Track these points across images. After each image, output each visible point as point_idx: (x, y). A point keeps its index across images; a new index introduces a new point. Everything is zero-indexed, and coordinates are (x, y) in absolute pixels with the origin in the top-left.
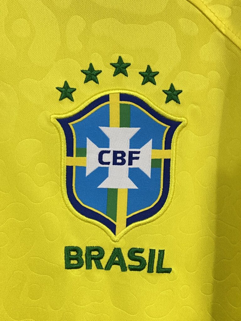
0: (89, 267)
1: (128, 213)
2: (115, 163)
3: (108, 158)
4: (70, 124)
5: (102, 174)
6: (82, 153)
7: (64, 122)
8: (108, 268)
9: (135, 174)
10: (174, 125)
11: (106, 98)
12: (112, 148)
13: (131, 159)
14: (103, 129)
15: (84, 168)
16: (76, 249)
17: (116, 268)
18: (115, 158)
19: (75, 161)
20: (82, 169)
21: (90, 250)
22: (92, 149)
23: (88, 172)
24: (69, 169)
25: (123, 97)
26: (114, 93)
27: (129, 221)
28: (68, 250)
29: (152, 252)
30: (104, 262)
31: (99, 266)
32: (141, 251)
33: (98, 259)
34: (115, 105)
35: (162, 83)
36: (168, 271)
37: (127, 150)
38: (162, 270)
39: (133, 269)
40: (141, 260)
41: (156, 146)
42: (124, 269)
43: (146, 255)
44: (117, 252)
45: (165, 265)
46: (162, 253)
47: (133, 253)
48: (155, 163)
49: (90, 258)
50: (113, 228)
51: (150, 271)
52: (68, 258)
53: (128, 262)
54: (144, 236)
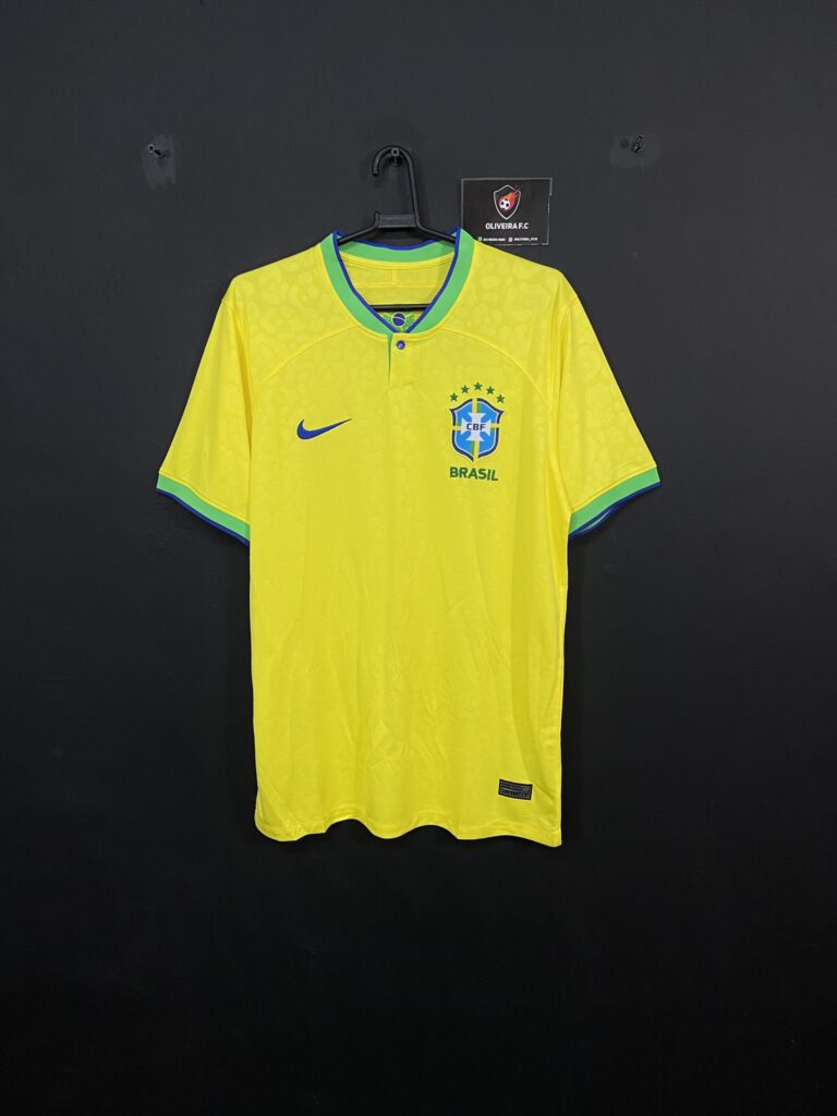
0: (461, 476)
1: (480, 451)
2: (474, 429)
3: (471, 427)
4: (455, 411)
5: (468, 434)
6: (460, 424)
7: (452, 411)
8: (470, 477)
9: (483, 435)
10: (501, 412)
11: (471, 400)
12: (473, 422)
13: (481, 427)
14: (469, 413)
16: (456, 468)
17: (473, 479)
18: (474, 427)
19: (456, 428)
20: (459, 432)
21: (461, 469)
22: (464, 423)
23: (462, 433)
24: (454, 432)
25: (479, 400)
26: (475, 398)
27: (480, 456)
28: (452, 469)
29: (490, 471)
30: (467, 474)
31: (465, 476)
32: (485, 470)
33: (465, 473)
34: (475, 404)
35: (496, 394)
36: (497, 480)
37: (480, 423)
38: (493, 479)
39: (481, 478)
40: (485, 475)
41: (493, 422)
42: (476, 477)
43: (486, 472)
44: (474, 470)
45: (496, 477)
46: (494, 471)
47: (480, 472)
48: (492, 429)
49: (461, 472)
50: (472, 459)
51: (489, 479)
52: (451, 472)
53: (478, 475)
54: (485, 463)
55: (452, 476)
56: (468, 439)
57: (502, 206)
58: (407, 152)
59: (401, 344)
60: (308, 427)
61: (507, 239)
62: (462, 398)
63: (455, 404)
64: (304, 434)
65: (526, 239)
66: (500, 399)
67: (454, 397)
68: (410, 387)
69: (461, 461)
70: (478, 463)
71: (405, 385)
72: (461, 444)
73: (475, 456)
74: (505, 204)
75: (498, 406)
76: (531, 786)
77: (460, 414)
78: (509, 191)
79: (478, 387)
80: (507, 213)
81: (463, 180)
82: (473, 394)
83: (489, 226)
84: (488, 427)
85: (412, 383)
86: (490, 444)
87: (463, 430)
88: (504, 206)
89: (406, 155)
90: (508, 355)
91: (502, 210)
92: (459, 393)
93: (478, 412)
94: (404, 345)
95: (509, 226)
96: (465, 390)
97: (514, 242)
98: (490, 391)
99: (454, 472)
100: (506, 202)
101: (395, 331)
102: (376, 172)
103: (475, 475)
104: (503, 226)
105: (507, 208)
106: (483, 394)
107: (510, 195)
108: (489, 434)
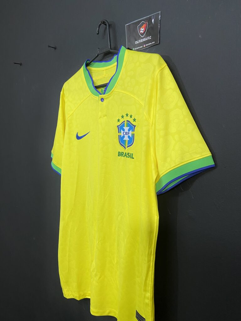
0: (121, 156)
1: (128, 145)
2: (126, 134)
3: (125, 133)
5: (124, 137)
7: (118, 126)
9: (129, 137)
10: (135, 126)
11: (124, 121)
12: (125, 131)
13: (128, 133)
14: (124, 127)
16: (120, 152)
18: (126, 133)
19: (120, 134)
20: (121, 136)
21: (122, 152)
22: (122, 131)
24: (119, 136)
25: (127, 121)
26: (126, 120)
27: (128, 147)
28: (118, 152)
29: (131, 154)
30: (124, 155)
31: (123, 156)
32: (129, 153)
34: (126, 122)
35: (133, 118)
36: (133, 158)
39: (128, 157)
41: (132, 131)
43: (130, 154)
44: (126, 153)
45: (133, 157)
48: (132, 134)
49: (122, 154)
50: (125, 148)
51: (131, 158)
52: (119, 154)
53: (127, 156)
54: (130, 150)
55: (118, 156)
56: (124, 139)
57: (141, 32)
58: (107, 21)
59: (102, 100)
60: (80, 135)
61: (143, 46)
62: (122, 120)
63: (119, 124)
64: (78, 138)
65: (150, 44)
67: (119, 120)
68: (106, 117)
69: (121, 149)
71: (104, 116)
73: (126, 147)
75: (134, 123)
77: (120, 128)
78: (143, 24)
79: (127, 115)
80: (142, 34)
81: (126, 25)
82: (126, 119)
83: (137, 42)
85: (106, 116)
86: (131, 141)
89: (106, 22)
90: (137, 99)
92: (120, 118)
93: (127, 126)
94: (104, 100)
95: (144, 40)
97: (146, 46)
100: (142, 29)
101: (101, 94)
102: (97, 33)
103: (126, 156)
104: (141, 41)
105: (143, 32)
106: (129, 118)
107: (144, 26)
108: (131, 137)
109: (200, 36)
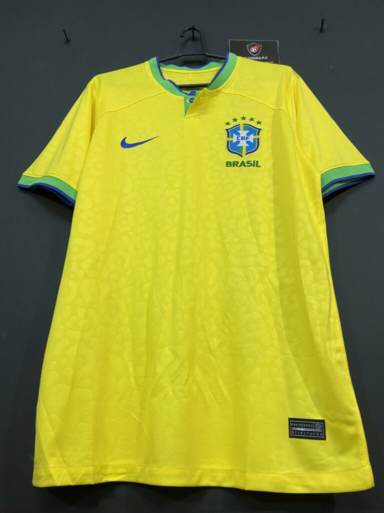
0: (234, 166)
1: (246, 151)
2: (242, 139)
3: (240, 138)
4: (229, 130)
5: (238, 142)
6: (232, 137)
7: (227, 130)
8: (240, 166)
9: (248, 142)
10: (260, 130)
11: (239, 125)
12: (241, 136)
13: (247, 138)
14: (238, 131)
15: (232, 141)
16: (230, 162)
17: (242, 167)
19: (230, 139)
20: (232, 142)
21: (234, 162)
22: (235, 136)
23: (234, 142)
24: (228, 142)
25: (245, 124)
27: (247, 154)
28: (227, 163)
29: (254, 161)
30: (239, 165)
31: (237, 166)
32: (251, 161)
33: (236, 164)
34: (242, 126)
35: (256, 120)
36: (260, 166)
37: (246, 136)
38: (257, 166)
39: (248, 166)
40: (251, 164)
41: (254, 135)
42: (245, 166)
43: (252, 162)
44: (243, 162)
45: (259, 164)
46: (257, 162)
47: (247, 163)
48: (254, 139)
49: (234, 164)
50: (241, 156)
51: (254, 166)
53: (246, 164)
54: (252, 157)
55: (227, 167)
56: (238, 145)
57: (252, 51)
62: (233, 124)
63: (228, 127)
64: (125, 146)
66: (259, 123)
67: (228, 124)
69: (234, 158)
70: (246, 158)
71: (195, 118)
72: (233, 148)
73: (243, 155)
74: (253, 50)
75: (258, 126)
76: (323, 421)
78: (255, 45)
79: (243, 118)
80: (255, 54)
81: (229, 40)
82: (241, 122)
84: (251, 138)
86: (253, 147)
87: (235, 139)
88: (253, 51)
90: (262, 102)
91: (253, 53)
92: (231, 121)
93: (244, 130)
95: (257, 58)
96: (235, 120)
98: (252, 119)
99: (229, 164)
100: (254, 49)
102: (182, 36)
104: (253, 58)
105: (255, 52)
106: (247, 121)
107: (256, 47)
108: (252, 142)
109: (331, 67)
